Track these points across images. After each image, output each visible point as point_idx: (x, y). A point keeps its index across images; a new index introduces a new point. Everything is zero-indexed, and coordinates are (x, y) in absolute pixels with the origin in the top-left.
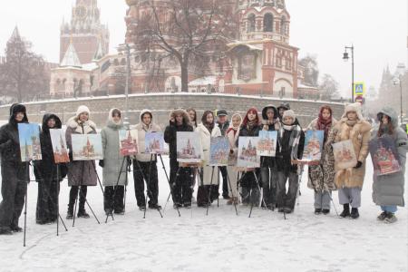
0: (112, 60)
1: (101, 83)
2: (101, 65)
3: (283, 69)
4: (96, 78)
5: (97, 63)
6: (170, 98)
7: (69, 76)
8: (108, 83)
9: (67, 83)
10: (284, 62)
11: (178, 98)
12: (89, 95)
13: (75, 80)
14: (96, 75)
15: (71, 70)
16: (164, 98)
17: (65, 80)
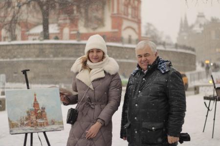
3: (130, 17)
6: (38, 46)
10: (130, 10)
11: (47, 47)
16: (32, 46)
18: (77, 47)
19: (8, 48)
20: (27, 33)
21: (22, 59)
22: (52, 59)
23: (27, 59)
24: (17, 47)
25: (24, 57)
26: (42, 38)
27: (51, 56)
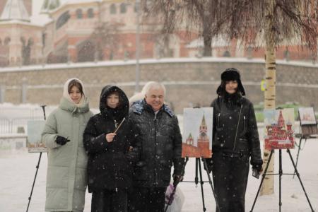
0: (72, 11)
1: (56, 44)
2: (56, 17)
4: (49, 37)
5: (51, 16)
6: (195, 66)
7: (15, 34)
8: (67, 43)
9: (11, 43)
11: (206, 66)
12: (41, 62)
13: (22, 40)
14: (49, 32)
15: (18, 25)
16: (187, 66)
17: (8, 40)
18: (247, 66)
19: (156, 67)
20: (188, 46)
21: (173, 83)
22: (213, 83)
23: (180, 83)
24: (167, 66)
25: (177, 80)
26: (200, 55)
27: (212, 79)
